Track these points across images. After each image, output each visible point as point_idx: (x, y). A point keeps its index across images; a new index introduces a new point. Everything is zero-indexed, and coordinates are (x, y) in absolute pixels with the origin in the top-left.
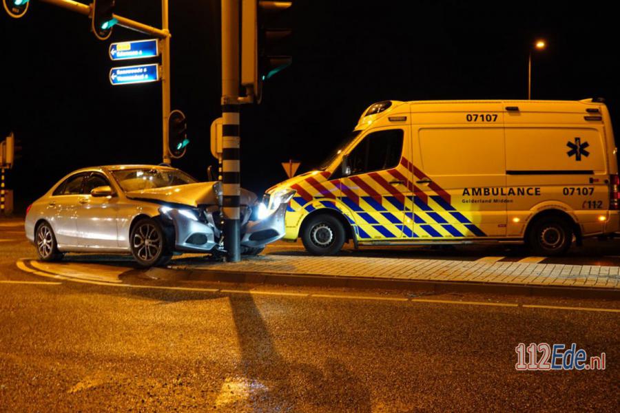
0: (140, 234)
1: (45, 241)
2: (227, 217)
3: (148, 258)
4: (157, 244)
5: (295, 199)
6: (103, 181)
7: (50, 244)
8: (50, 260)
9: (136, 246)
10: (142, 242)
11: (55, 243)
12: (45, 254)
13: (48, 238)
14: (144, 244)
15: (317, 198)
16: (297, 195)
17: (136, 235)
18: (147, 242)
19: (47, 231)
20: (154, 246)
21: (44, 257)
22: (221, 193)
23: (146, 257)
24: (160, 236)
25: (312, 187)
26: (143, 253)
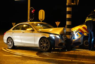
0: (43, 42)
1: (10, 43)
2: (68, 38)
3: (45, 49)
4: (48, 45)
5: (79, 33)
6: (30, 26)
7: (12, 44)
8: (12, 49)
9: (41, 46)
10: (43, 45)
11: (14, 44)
12: (10, 47)
13: (11, 42)
14: (44, 45)
15: (85, 33)
16: (80, 32)
17: (41, 43)
18: (45, 45)
19: (11, 40)
20: (47, 46)
21: (10, 48)
22: (65, 31)
23: (44, 49)
24: (49, 43)
25: (84, 29)
26: (43, 48)
